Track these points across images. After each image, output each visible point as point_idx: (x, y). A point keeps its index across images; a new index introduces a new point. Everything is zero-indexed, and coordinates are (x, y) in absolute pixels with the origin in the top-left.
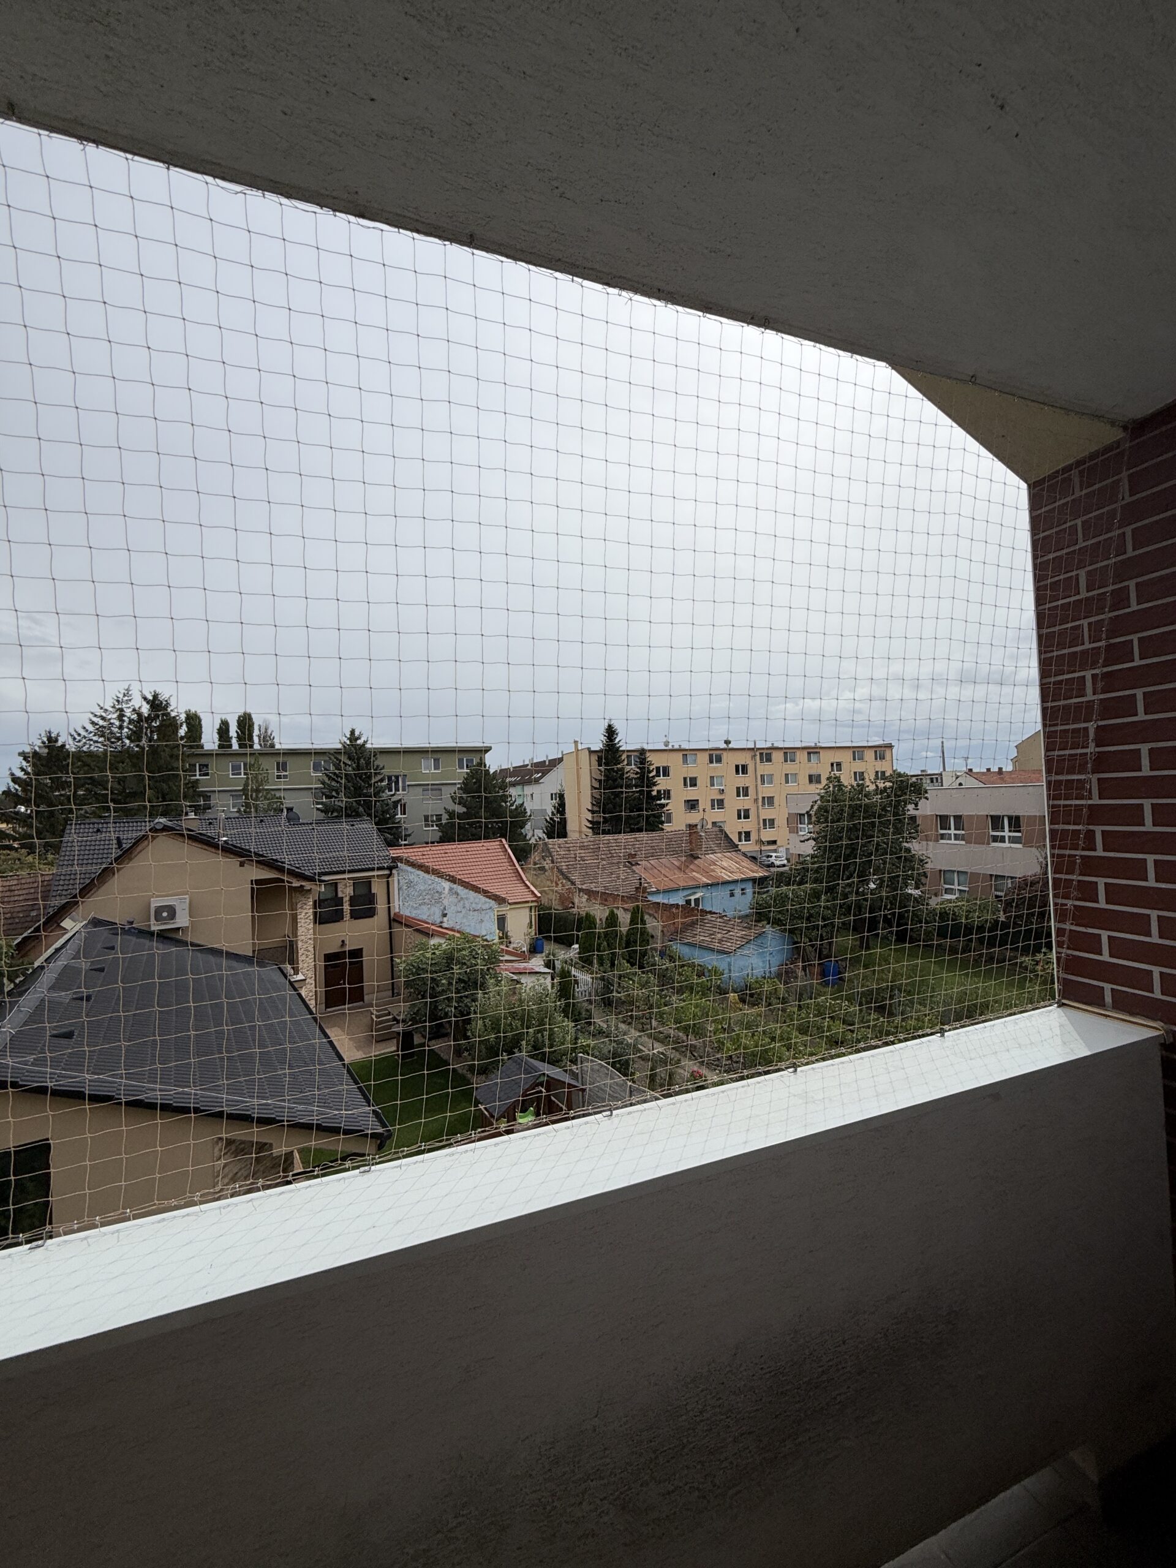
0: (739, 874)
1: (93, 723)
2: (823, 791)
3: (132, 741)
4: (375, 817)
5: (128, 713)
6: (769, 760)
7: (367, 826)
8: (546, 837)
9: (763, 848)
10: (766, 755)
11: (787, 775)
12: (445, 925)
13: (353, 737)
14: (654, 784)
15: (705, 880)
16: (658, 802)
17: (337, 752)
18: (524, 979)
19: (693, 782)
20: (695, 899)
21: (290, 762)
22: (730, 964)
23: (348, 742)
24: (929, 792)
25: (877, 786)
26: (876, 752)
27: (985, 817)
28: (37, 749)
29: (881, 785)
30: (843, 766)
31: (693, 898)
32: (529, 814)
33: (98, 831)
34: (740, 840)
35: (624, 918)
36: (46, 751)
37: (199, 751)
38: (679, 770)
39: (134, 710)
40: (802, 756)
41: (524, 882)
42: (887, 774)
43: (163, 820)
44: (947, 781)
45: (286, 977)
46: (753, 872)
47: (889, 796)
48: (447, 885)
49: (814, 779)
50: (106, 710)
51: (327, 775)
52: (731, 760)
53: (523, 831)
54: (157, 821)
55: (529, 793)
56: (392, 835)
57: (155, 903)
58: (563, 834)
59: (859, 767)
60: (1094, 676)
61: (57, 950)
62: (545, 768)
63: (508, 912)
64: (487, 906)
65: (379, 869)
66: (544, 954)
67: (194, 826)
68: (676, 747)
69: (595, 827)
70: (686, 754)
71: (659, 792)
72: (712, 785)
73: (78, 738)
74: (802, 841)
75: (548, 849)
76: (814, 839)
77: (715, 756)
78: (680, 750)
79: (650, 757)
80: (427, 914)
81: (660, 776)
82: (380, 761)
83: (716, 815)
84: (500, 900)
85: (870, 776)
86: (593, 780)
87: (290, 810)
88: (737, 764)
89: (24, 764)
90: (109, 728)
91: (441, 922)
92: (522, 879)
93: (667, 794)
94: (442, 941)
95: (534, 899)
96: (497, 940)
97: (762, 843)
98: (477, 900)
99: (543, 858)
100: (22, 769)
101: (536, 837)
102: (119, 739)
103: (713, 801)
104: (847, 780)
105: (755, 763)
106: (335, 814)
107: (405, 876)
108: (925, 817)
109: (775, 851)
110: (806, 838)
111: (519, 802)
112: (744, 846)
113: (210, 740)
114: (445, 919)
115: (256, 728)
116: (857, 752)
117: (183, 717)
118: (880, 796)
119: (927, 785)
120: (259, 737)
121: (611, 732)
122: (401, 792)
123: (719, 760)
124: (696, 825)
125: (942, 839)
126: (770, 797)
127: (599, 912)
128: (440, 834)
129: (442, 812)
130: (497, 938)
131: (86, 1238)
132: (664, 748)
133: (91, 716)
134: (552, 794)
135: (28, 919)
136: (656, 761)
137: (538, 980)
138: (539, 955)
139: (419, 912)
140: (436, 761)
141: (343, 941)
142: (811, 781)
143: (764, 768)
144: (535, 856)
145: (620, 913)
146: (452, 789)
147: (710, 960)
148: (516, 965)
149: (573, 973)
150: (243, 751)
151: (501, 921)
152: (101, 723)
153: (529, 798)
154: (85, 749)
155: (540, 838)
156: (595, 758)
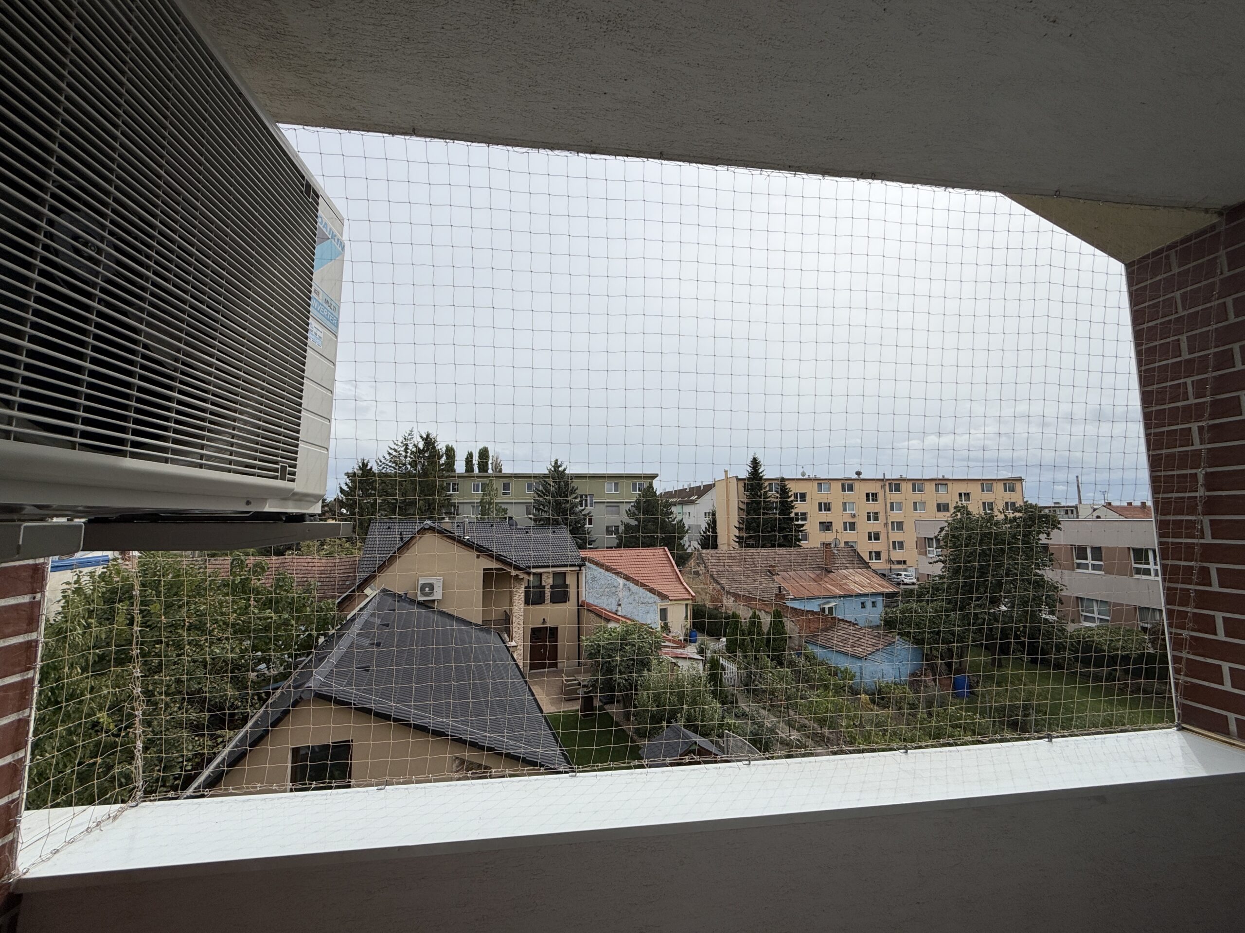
0: (869, 589)
1: (389, 454)
2: (950, 519)
3: (412, 467)
4: (570, 525)
5: (411, 447)
6: (898, 489)
7: (565, 534)
8: (700, 547)
9: (893, 567)
10: (895, 485)
11: (915, 503)
12: (619, 613)
13: (557, 466)
14: (792, 507)
15: (837, 591)
16: (796, 523)
17: (545, 476)
18: (680, 663)
19: (827, 507)
20: (829, 608)
21: (513, 484)
22: (861, 668)
23: (553, 469)
24: (1062, 523)
25: (1005, 516)
26: (1005, 484)
27: (1127, 550)
28: (356, 471)
29: (1011, 516)
30: (971, 497)
31: (827, 606)
32: (686, 528)
33: (389, 528)
34: (871, 558)
35: (766, 620)
36: (361, 472)
37: (452, 474)
38: (815, 496)
39: (414, 445)
40: (930, 488)
41: (682, 583)
42: (1017, 505)
43: (429, 522)
44: (1084, 513)
45: (504, 643)
46: (884, 588)
47: (1018, 526)
48: (621, 581)
49: (942, 507)
50: (397, 445)
51: (537, 494)
52: (861, 489)
53: (681, 542)
54: (425, 522)
55: (687, 512)
56: (583, 541)
57: (422, 581)
58: (715, 546)
59: (988, 497)
60: (1201, 429)
61: (361, 609)
62: (701, 491)
63: (669, 607)
64: (652, 600)
65: (571, 566)
66: (697, 644)
67: (448, 527)
68: (812, 476)
69: (740, 540)
70: (820, 482)
71: (796, 514)
72: (845, 510)
73: (380, 464)
74: (930, 563)
75: (702, 558)
76: (943, 562)
77: (848, 485)
78: (816, 479)
79: (790, 485)
80: (606, 603)
81: (797, 501)
82: (575, 484)
83: (850, 536)
84: (663, 597)
85: (1000, 505)
86: (740, 503)
87: (511, 518)
88: (868, 492)
89: (348, 481)
90: (399, 458)
91: (617, 611)
92: (680, 580)
93: (804, 516)
94: (617, 625)
95: (690, 597)
96: (659, 629)
97: (890, 561)
98: (644, 595)
99: (698, 565)
100: (346, 484)
101: (692, 547)
102: (404, 464)
103: (845, 523)
104: (975, 508)
105: (885, 492)
106: (542, 522)
107: (590, 572)
108: (1059, 547)
109: (905, 570)
110: (935, 560)
111: (679, 518)
112: (874, 564)
113: (460, 467)
114: (620, 609)
115: (491, 458)
116: (987, 484)
117: (444, 450)
118: (1009, 525)
119: (1061, 516)
120: (492, 464)
121: (755, 463)
122: (589, 507)
123: (851, 488)
124: (830, 544)
125: (1078, 568)
126: (900, 522)
127: (744, 614)
128: (617, 541)
129: (619, 524)
130: (659, 627)
131: (407, 789)
132: (801, 477)
133: (388, 449)
134: (705, 513)
135: (345, 586)
136: (794, 488)
137: (692, 664)
138: (693, 644)
139: (600, 601)
140: (616, 484)
141: (544, 619)
142: (939, 510)
143: (895, 497)
144: (692, 562)
145: (762, 615)
146: (628, 507)
147: (843, 663)
148: (675, 650)
149: (721, 662)
150: (481, 474)
151: (663, 612)
152: (394, 453)
153: (687, 516)
154: (383, 471)
155: (695, 548)
156: (741, 484)
